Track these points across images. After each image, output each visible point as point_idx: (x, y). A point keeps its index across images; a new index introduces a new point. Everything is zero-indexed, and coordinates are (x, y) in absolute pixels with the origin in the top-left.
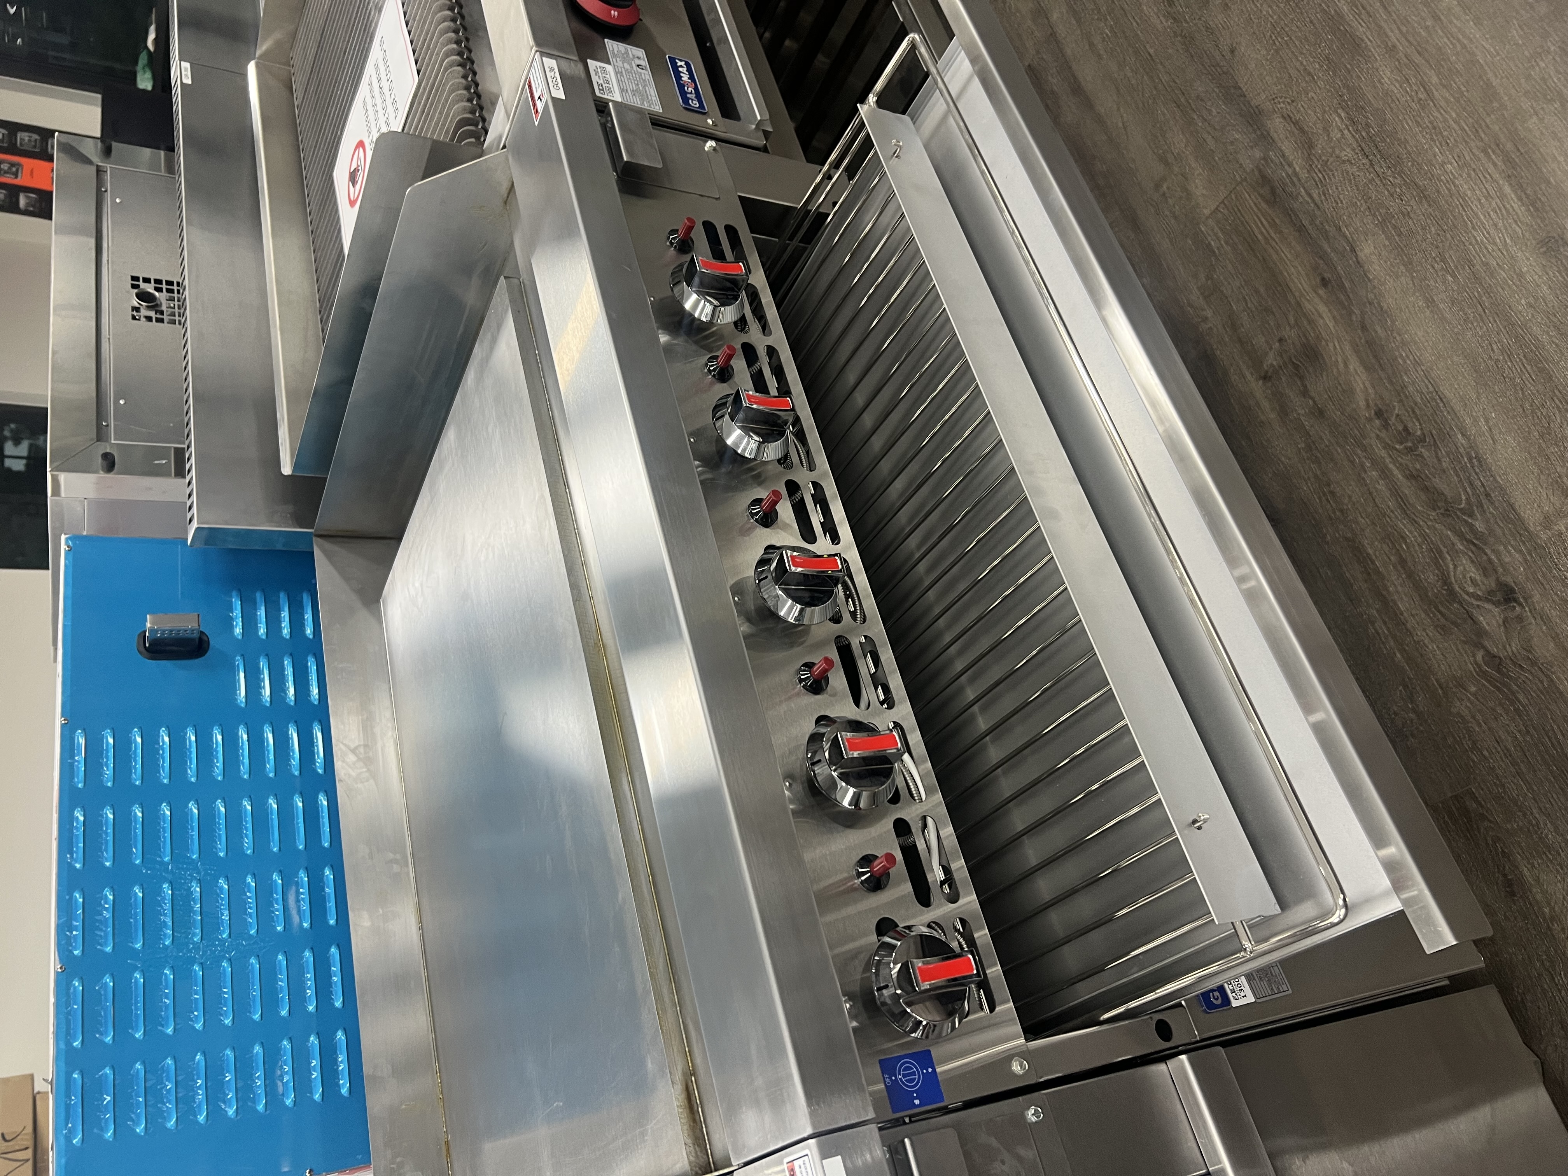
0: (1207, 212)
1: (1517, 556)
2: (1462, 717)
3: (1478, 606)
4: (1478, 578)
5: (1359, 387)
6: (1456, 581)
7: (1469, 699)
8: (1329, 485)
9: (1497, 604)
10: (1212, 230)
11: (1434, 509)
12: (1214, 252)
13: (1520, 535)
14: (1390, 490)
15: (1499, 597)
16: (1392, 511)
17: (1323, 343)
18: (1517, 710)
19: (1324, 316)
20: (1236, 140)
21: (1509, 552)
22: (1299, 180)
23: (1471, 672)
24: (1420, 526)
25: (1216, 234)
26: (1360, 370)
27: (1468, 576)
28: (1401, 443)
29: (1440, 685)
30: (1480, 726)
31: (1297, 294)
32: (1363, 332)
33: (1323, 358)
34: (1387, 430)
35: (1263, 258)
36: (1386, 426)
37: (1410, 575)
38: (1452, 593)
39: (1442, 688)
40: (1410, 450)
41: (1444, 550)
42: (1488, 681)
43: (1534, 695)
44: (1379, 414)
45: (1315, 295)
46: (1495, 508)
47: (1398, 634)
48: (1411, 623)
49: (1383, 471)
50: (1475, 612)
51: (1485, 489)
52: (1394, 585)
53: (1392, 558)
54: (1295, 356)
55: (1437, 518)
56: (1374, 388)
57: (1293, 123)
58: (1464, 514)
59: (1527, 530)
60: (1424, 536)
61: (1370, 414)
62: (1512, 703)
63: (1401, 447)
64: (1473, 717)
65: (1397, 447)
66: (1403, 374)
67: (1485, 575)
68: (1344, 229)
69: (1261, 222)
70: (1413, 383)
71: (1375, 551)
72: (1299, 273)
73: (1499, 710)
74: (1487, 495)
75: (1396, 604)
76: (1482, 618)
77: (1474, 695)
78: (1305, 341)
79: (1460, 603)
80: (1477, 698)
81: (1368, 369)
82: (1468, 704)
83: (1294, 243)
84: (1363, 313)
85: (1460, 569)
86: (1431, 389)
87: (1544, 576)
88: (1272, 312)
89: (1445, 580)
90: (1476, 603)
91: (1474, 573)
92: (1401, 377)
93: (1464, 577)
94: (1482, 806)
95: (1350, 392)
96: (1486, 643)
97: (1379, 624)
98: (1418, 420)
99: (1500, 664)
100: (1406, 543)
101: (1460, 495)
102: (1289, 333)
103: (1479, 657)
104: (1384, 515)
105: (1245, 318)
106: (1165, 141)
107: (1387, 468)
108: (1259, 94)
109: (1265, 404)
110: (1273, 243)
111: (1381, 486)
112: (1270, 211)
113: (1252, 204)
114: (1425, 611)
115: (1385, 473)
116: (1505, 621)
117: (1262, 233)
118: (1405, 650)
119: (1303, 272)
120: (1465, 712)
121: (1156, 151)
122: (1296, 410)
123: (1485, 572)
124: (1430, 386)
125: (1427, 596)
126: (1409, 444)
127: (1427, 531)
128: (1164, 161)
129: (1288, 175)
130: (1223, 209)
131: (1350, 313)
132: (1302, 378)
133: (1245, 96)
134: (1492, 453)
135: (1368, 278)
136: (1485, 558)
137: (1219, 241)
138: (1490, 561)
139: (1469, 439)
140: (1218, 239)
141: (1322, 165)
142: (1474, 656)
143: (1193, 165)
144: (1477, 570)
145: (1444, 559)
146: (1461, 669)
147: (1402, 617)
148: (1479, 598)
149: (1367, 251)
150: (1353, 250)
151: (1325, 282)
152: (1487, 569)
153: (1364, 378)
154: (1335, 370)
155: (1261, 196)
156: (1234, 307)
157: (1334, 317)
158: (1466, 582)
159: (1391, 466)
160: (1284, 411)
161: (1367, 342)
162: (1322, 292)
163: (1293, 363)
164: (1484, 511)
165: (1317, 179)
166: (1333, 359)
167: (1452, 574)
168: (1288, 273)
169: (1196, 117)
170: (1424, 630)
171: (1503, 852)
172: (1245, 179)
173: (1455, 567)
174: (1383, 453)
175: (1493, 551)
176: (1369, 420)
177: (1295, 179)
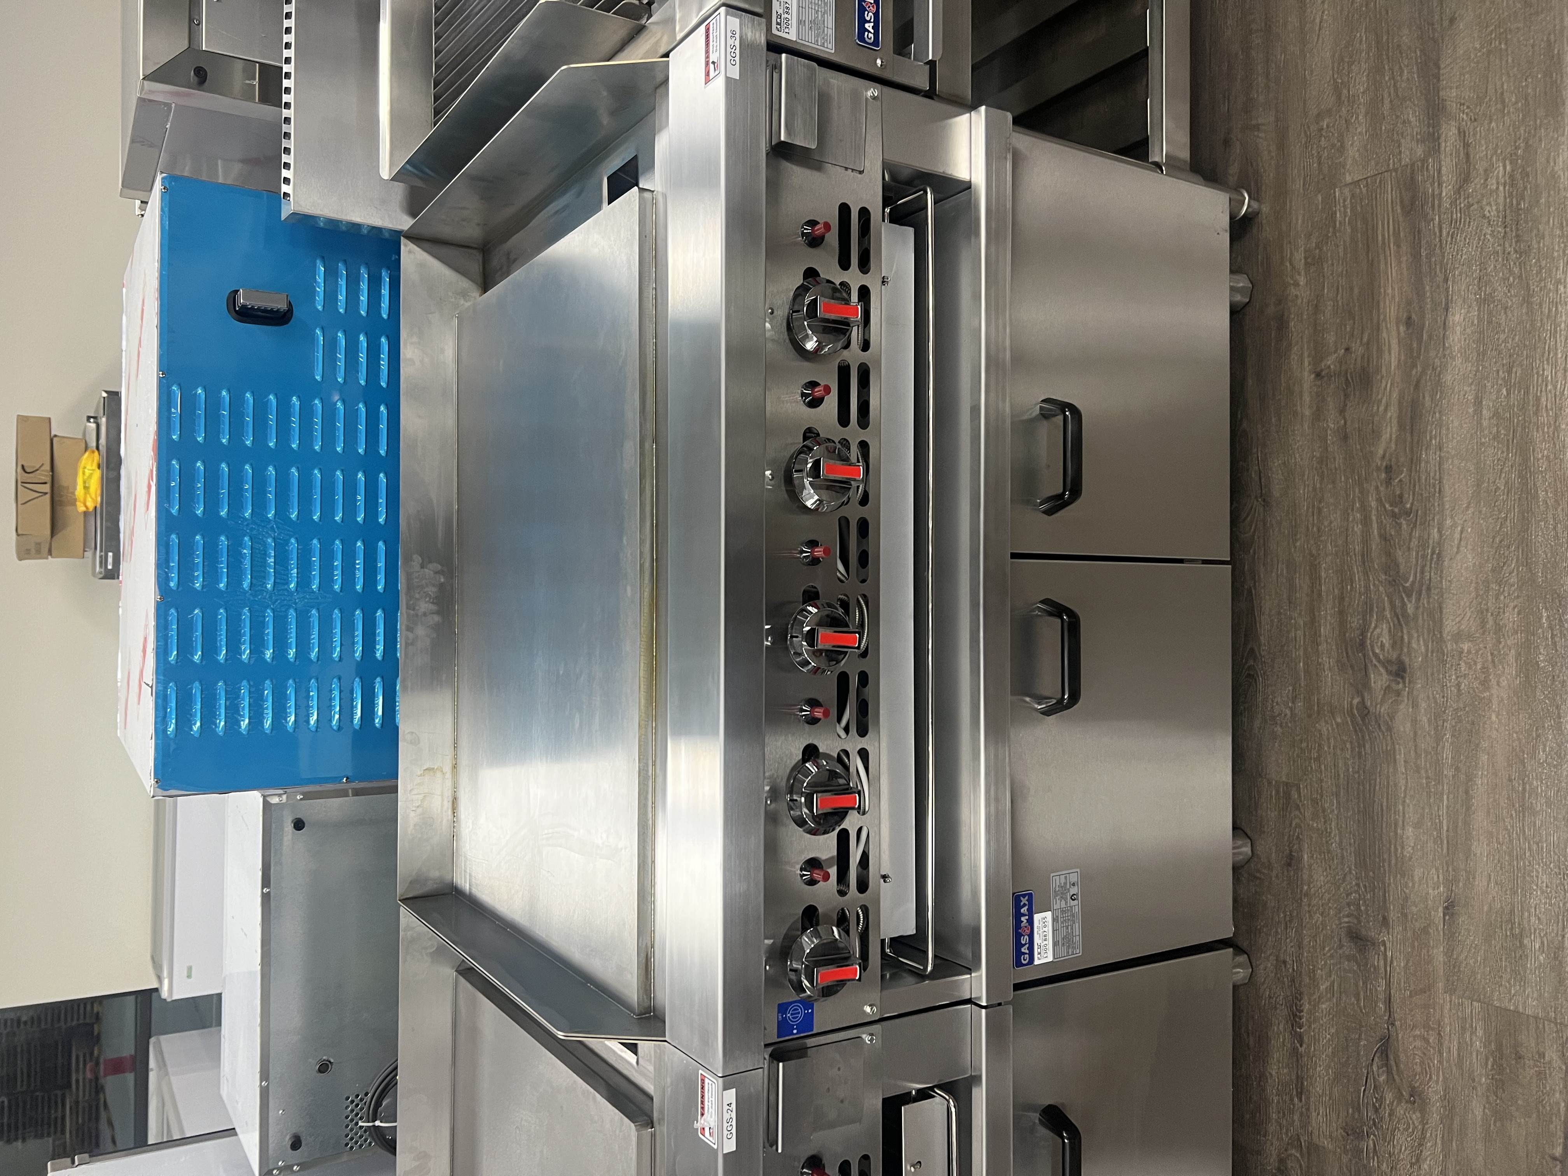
0: (1349, 179)
1: (1423, 647)
2: (1321, 734)
3: (1375, 665)
4: (1387, 645)
5: (1385, 436)
6: (1370, 638)
7: (1332, 725)
8: (1320, 502)
9: (1389, 673)
10: (1344, 201)
11: (1386, 574)
12: (1335, 224)
13: (1434, 634)
14: (1363, 536)
15: (1394, 668)
16: (1355, 555)
17: (1379, 377)
18: (1360, 753)
19: (1393, 352)
20: (1410, 122)
21: (1418, 640)
22: (1439, 206)
23: (1344, 708)
24: (1369, 580)
25: (1345, 206)
26: (1395, 422)
27: (1381, 639)
28: (1391, 506)
29: (1318, 703)
30: (1329, 747)
31: (1382, 317)
32: (1414, 390)
33: (1372, 390)
34: (1387, 487)
35: (1372, 261)
36: (1388, 482)
37: (1341, 612)
38: (1362, 644)
39: (1318, 706)
40: (1394, 516)
41: (1376, 609)
42: (1352, 722)
43: (1377, 750)
44: (1388, 469)
45: (1395, 328)
46: (1428, 602)
47: (1310, 649)
48: (1323, 647)
49: (1365, 518)
50: (1370, 668)
51: (1430, 582)
52: (1326, 611)
53: (1336, 591)
54: (1351, 374)
55: (1384, 581)
56: (1396, 445)
57: (1464, 141)
58: (1405, 592)
59: (1441, 633)
60: (1367, 587)
61: (1381, 464)
62: (1359, 747)
63: (1390, 508)
64: (1328, 739)
65: (1387, 506)
66: (1424, 450)
67: (1393, 647)
68: (1450, 283)
69: (1388, 223)
70: (1427, 462)
71: (1327, 577)
72: (1393, 296)
73: (1348, 746)
74: (1429, 589)
75: (1320, 626)
76: (1372, 676)
77: (1338, 724)
78: (1366, 365)
79: (1364, 656)
80: (1337, 728)
81: (1401, 426)
82: (1330, 729)
83: (1404, 265)
84: (1423, 372)
85: (1378, 630)
86: (1437, 477)
87: (1432, 674)
88: (1354, 319)
89: (1363, 634)
90: (1375, 662)
91: (1386, 640)
92: (1421, 450)
93: (1378, 638)
94: (1301, 801)
95: (1376, 434)
96: (1366, 694)
97: (1300, 633)
98: (1414, 494)
99: (1366, 715)
100: (1352, 585)
101: (1410, 576)
102: (1358, 349)
103: (1355, 701)
104: (1348, 554)
105: (1329, 308)
106: (1349, 73)
107: (1370, 517)
108: (1451, 88)
109: (1307, 398)
110: (1388, 253)
111: (1358, 528)
112: (1401, 219)
113: (1390, 201)
114: (1337, 644)
115: (1366, 521)
116: (1389, 687)
117: (1383, 236)
118: (1308, 664)
119: (1397, 300)
120: (1324, 731)
121: (1336, 76)
122: (1327, 421)
123: (1393, 645)
124: (1438, 474)
125: (1345, 635)
126: (1396, 510)
127: (1372, 587)
128: (1337, 90)
129: (1433, 195)
130: (1364, 187)
131: (1414, 366)
132: (1346, 396)
133: (1439, 80)
134: (1451, 559)
135: (1444, 345)
136: (1400, 634)
137: (1345, 216)
138: (1402, 638)
139: (1441, 536)
140: (1345, 213)
141: (1465, 205)
142: (1353, 698)
143: (1360, 117)
144: (1390, 639)
145: (1371, 616)
146: (1338, 702)
147: (1319, 639)
148: (1379, 661)
149: (1457, 318)
150: (1447, 309)
151: (1409, 322)
152: (1397, 642)
153: (1394, 431)
154: (1375, 408)
155: (1401, 197)
156: (1326, 291)
157: (1399, 360)
158: (1377, 643)
159: (1374, 518)
160: (1318, 415)
161: (1413, 400)
162: (1402, 328)
163: (1347, 378)
164: (1419, 600)
165: (1455, 216)
166: (1380, 397)
167: (1371, 630)
168: (1385, 292)
169: (1386, 67)
170: (1329, 658)
171: (1298, 837)
172: (1396, 170)
173: (1376, 627)
174: (1374, 504)
175: (1408, 632)
176: (1378, 469)
177: (1436, 202)
